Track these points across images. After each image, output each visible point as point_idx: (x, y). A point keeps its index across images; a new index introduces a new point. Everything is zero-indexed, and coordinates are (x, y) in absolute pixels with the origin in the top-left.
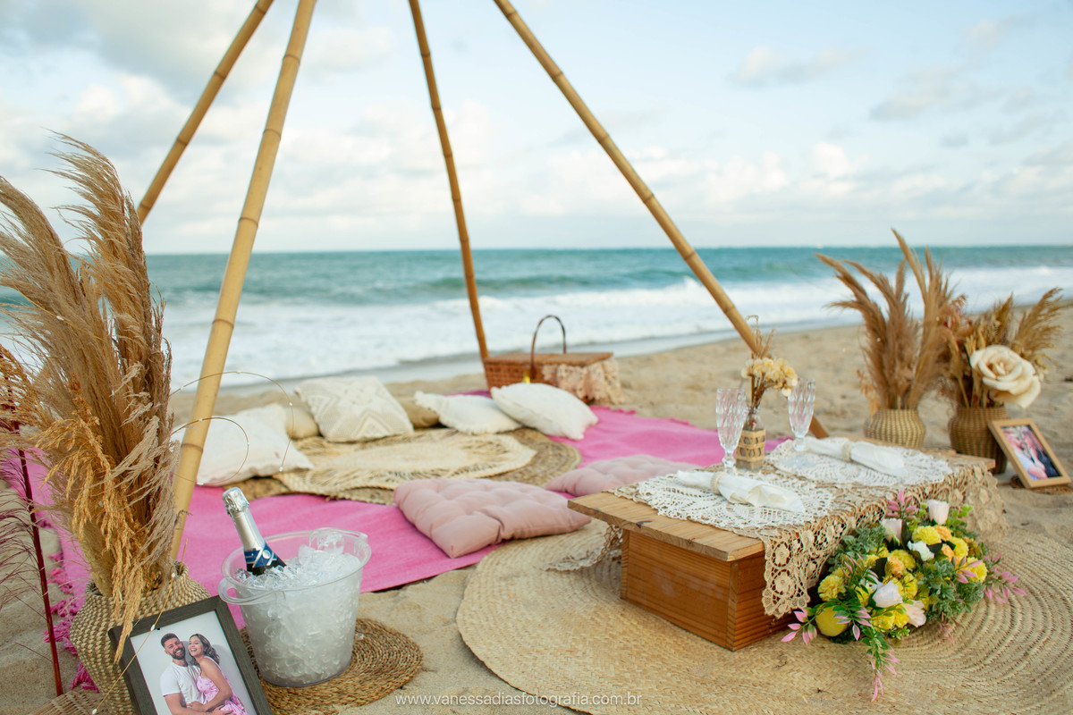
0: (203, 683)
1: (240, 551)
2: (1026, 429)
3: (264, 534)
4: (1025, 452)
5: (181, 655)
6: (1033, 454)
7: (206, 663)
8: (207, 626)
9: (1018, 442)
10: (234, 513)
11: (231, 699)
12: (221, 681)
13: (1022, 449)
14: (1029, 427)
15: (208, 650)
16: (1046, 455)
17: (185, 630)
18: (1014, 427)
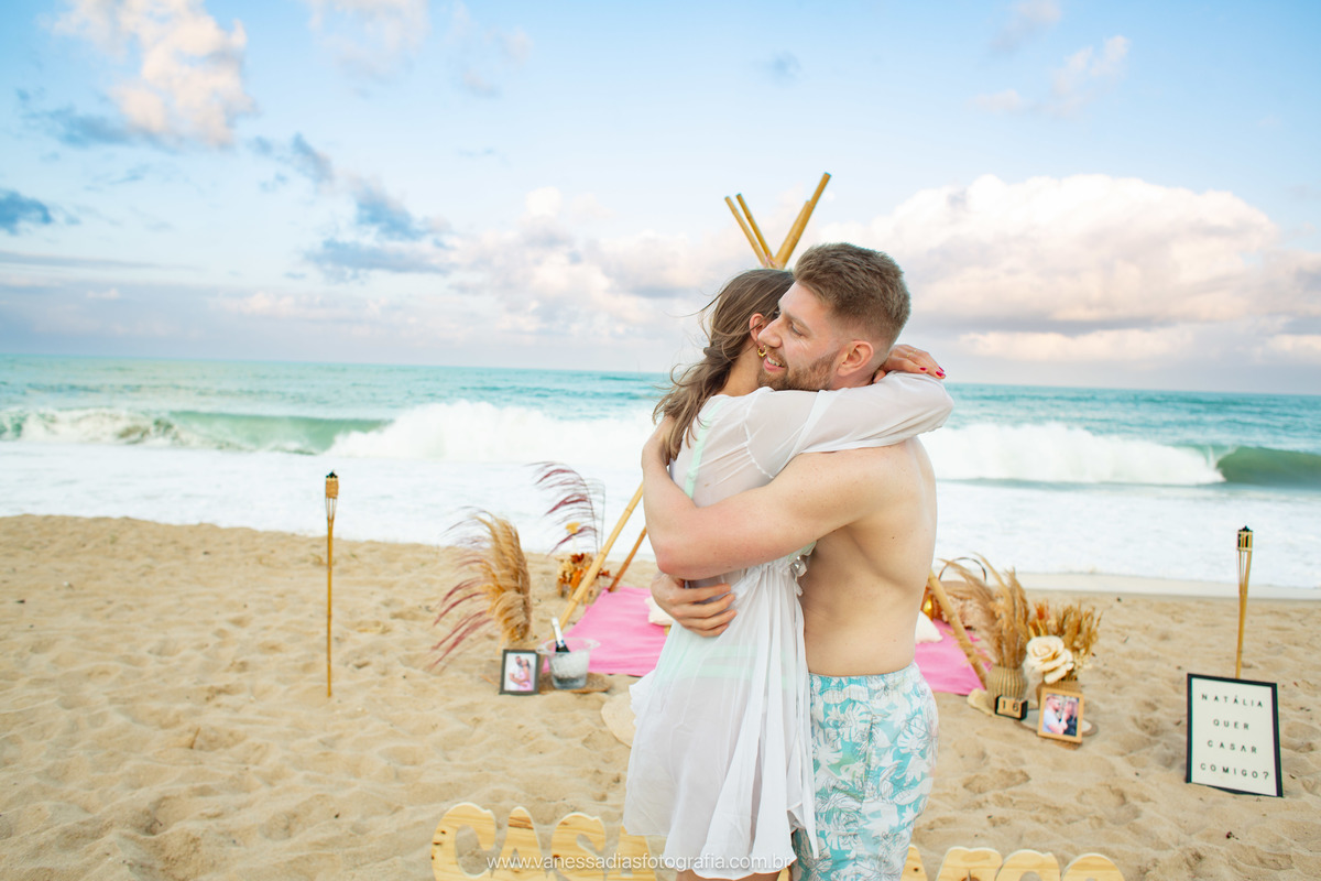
0: (522, 673)
1: (553, 641)
2: (1074, 700)
3: (564, 635)
4: (1058, 714)
5: (520, 663)
6: (1065, 716)
7: (526, 668)
8: (532, 659)
9: (1057, 706)
10: (553, 627)
11: (528, 680)
12: (528, 675)
13: (1057, 710)
14: (1078, 699)
15: (528, 665)
16: (1076, 720)
17: (524, 657)
18: (1064, 696)
